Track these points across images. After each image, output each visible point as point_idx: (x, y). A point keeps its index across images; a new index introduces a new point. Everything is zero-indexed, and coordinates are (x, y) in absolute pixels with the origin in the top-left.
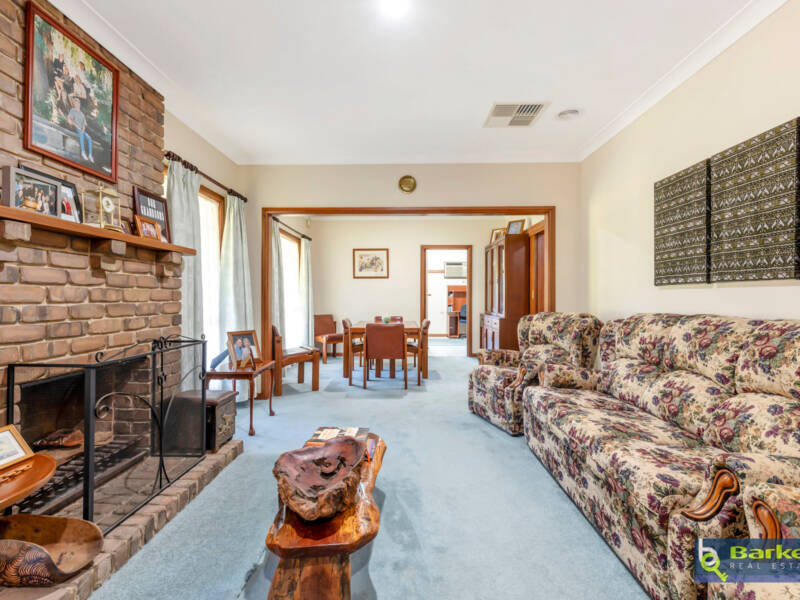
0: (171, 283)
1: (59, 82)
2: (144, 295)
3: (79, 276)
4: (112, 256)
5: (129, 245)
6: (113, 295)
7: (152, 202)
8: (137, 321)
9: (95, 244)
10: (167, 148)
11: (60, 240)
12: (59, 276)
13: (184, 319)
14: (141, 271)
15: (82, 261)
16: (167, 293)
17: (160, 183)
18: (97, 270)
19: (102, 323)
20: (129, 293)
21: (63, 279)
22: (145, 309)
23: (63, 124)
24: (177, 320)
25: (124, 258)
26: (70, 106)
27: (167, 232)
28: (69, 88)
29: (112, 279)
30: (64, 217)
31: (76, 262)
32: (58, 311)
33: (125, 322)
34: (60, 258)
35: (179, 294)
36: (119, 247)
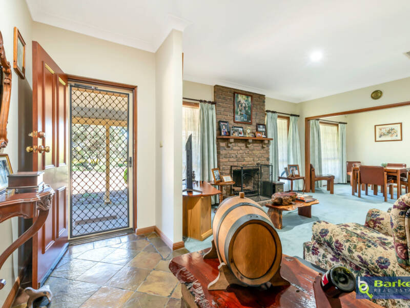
0: (266, 149)
1: (240, 105)
2: (258, 152)
3: (243, 148)
4: (250, 143)
5: (253, 140)
6: (250, 152)
7: (261, 126)
8: (256, 159)
9: (245, 141)
10: (266, 109)
11: (239, 141)
12: (239, 148)
13: (270, 159)
14: (258, 146)
15: (243, 145)
16: (265, 152)
17: (264, 120)
18: (247, 147)
19: (248, 159)
20: (254, 152)
21: (239, 149)
22: (258, 156)
23: (241, 114)
24: (268, 159)
25: (253, 143)
26: (242, 110)
27: (266, 134)
28: (241, 106)
29: (250, 149)
30: (240, 135)
31: (242, 145)
32: (239, 156)
33: (254, 159)
34: (240, 144)
35: (269, 152)
36: (250, 141)
